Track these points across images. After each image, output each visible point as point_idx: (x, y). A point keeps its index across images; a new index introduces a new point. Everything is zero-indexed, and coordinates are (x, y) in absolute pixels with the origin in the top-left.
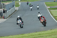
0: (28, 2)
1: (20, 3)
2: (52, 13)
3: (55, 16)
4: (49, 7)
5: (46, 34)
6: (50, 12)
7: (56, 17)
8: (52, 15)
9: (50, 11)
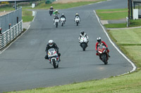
0: (52, 8)
1: (34, 13)
2: (113, 35)
3: (122, 43)
4: (106, 22)
5: (99, 86)
6: (109, 34)
7: (123, 45)
8: (114, 41)
9: (108, 31)
